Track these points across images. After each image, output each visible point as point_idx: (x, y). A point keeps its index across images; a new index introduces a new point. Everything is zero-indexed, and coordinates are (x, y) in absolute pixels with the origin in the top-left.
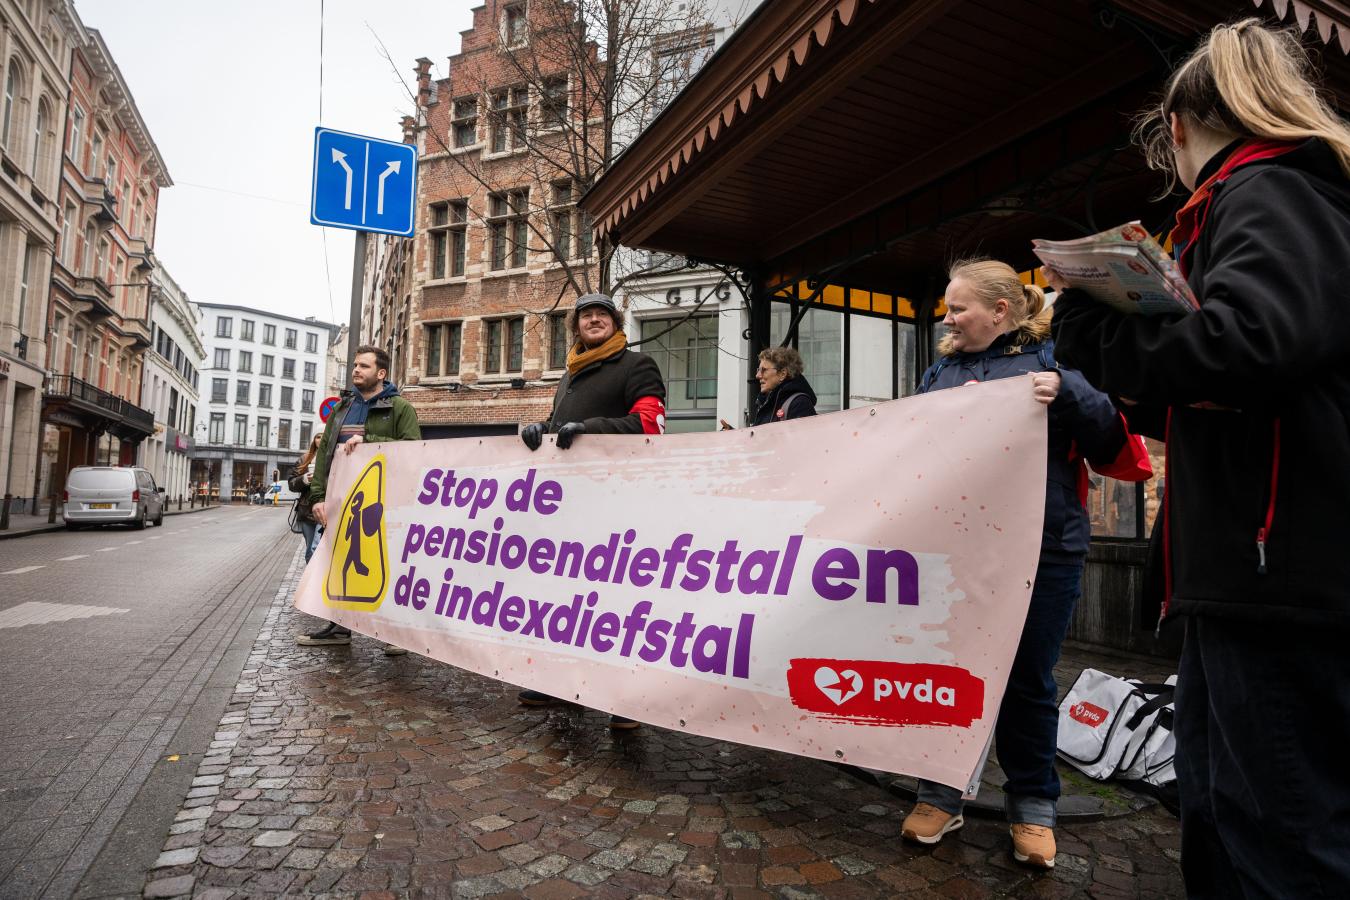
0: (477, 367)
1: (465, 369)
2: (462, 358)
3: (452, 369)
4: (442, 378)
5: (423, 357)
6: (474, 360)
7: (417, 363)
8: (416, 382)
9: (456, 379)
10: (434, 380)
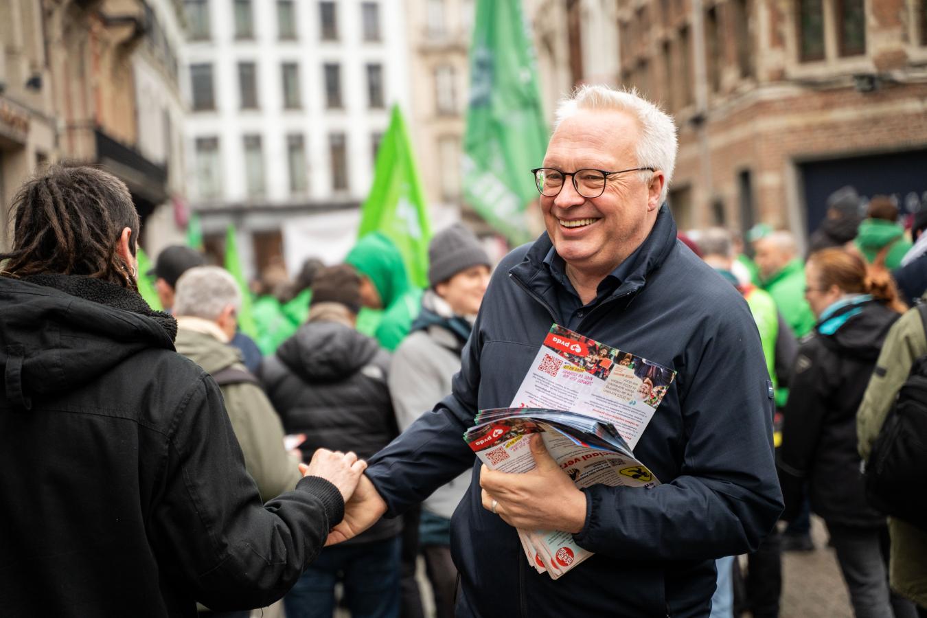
0: (905, 38)
1: (880, 42)
2: (871, 21)
3: (852, 44)
4: (833, 66)
5: (789, 30)
6: (897, 21)
7: (778, 40)
8: (780, 77)
9: (865, 65)
10: (817, 71)
